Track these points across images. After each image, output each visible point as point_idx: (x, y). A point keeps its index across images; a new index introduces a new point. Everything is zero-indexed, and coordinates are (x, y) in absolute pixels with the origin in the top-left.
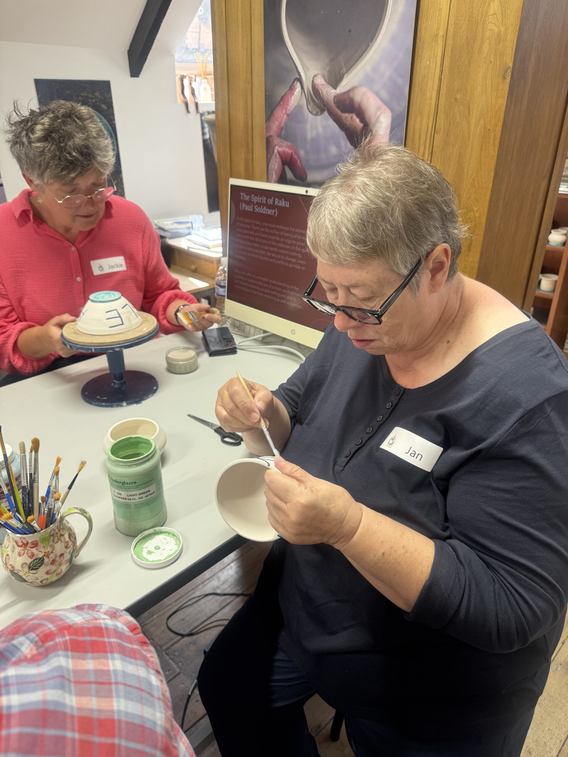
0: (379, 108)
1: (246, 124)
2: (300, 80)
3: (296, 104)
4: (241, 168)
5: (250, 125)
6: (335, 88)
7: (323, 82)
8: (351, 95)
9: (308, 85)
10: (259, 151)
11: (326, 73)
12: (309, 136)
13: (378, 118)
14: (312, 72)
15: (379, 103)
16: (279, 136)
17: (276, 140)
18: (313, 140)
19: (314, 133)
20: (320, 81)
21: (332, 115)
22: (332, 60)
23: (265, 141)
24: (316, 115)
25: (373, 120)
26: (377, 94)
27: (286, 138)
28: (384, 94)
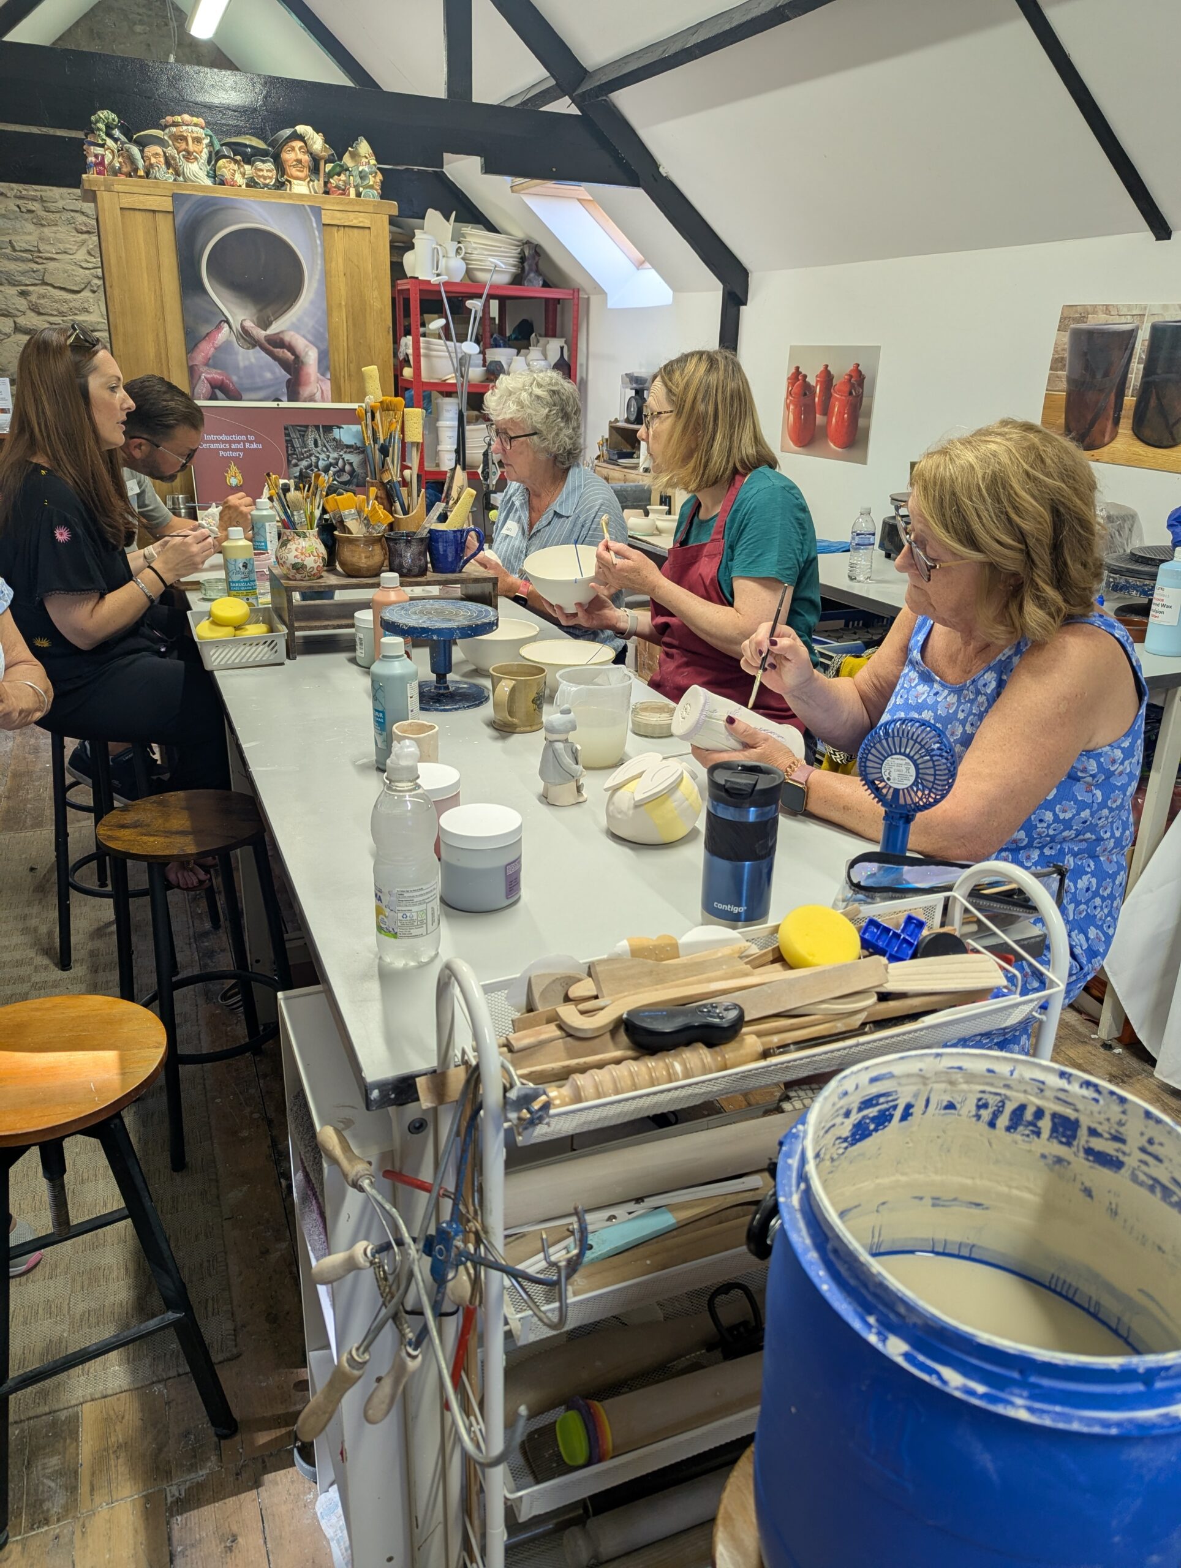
0: (306, 346)
2: (227, 322)
3: (224, 340)
5: (163, 356)
6: (265, 330)
8: (281, 336)
9: (236, 326)
12: (241, 364)
13: (307, 353)
15: (306, 342)
16: (207, 364)
17: (203, 369)
18: (246, 368)
19: (247, 363)
20: (249, 324)
21: (263, 348)
23: (186, 370)
24: (248, 348)
25: (303, 354)
26: (304, 337)
27: (215, 367)
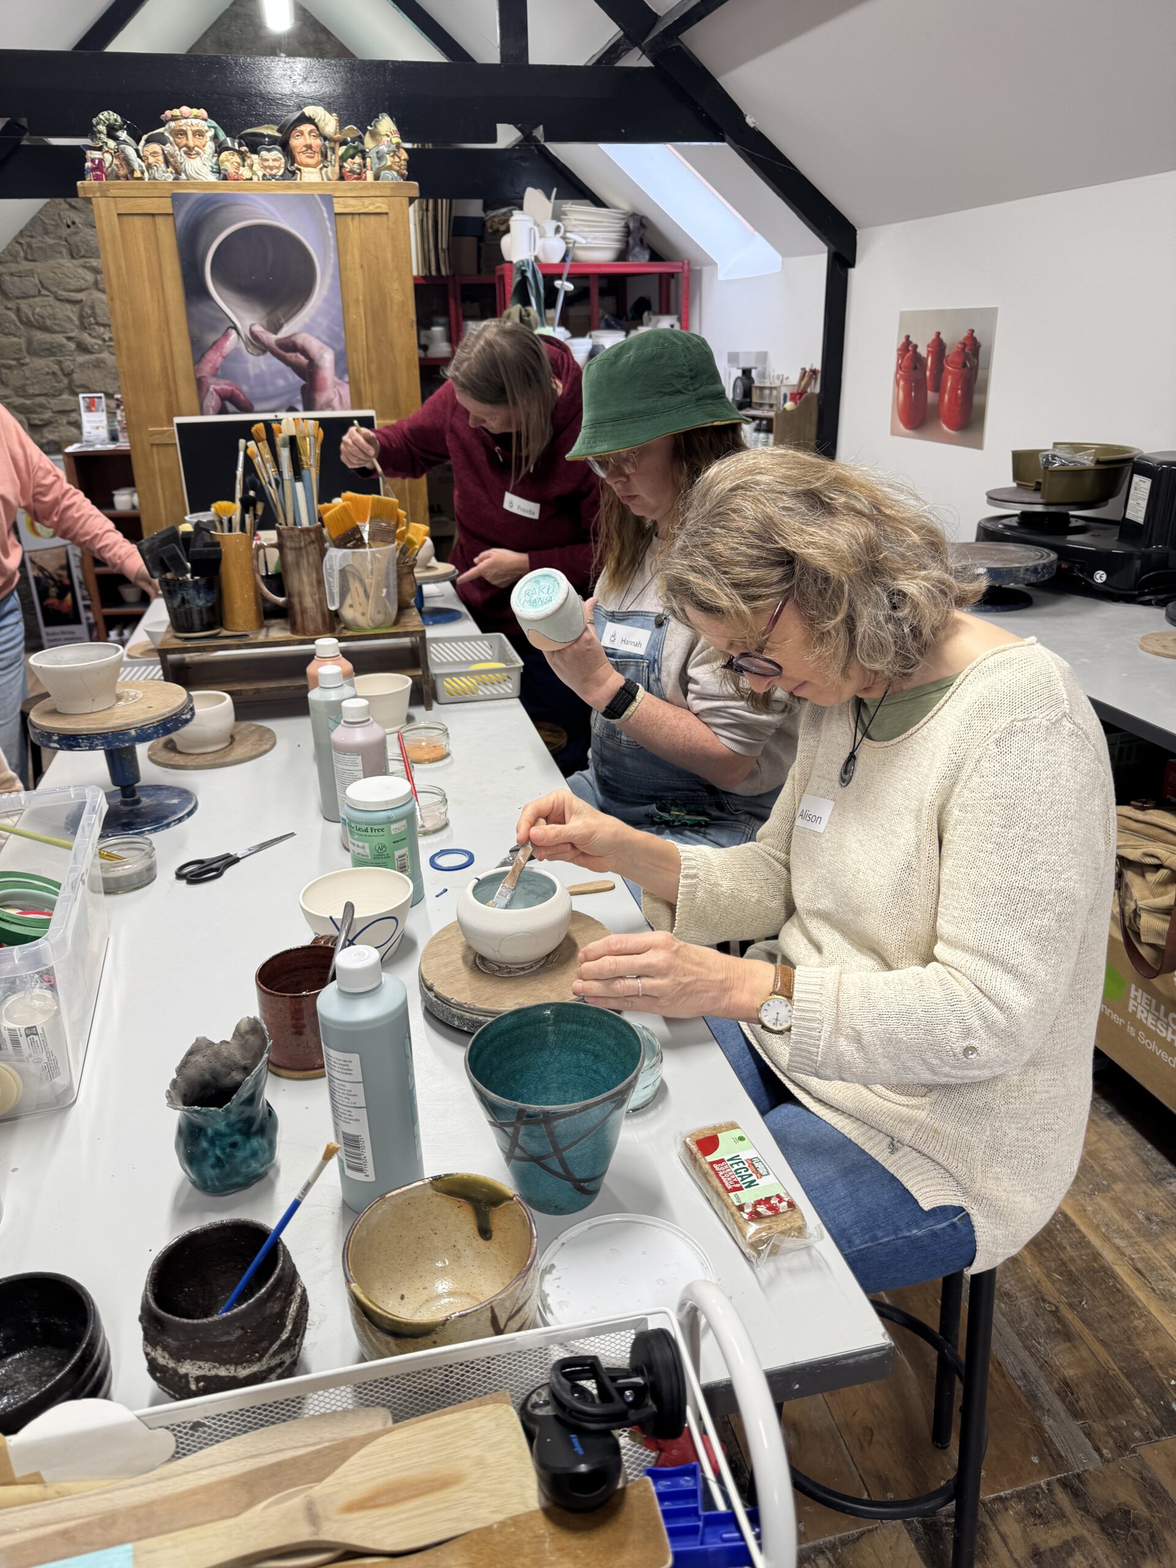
0: (321, 348)
1: (164, 368)
2: (235, 328)
3: (232, 347)
4: (162, 410)
5: (170, 371)
6: (276, 334)
7: (262, 329)
8: (293, 339)
10: (186, 392)
11: (264, 322)
13: (322, 356)
14: (248, 323)
15: (321, 344)
16: (215, 375)
17: (211, 380)
19: (257, 371)
20: (258, 329)
21: (274, 354)
22: (269, 314)
23: (194, 382)
25: (318, 357)
26: (318, 338)
27: (224, 377)
28: (324, 338)
